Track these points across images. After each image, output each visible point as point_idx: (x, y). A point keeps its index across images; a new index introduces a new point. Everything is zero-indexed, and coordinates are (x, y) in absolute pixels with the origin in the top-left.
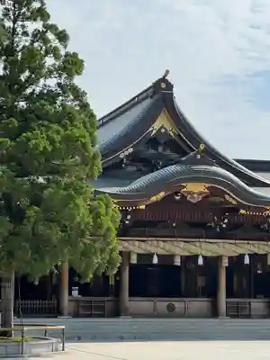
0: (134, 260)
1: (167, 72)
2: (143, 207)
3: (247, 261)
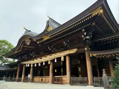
1: (48, 17)
3: (55, 61)
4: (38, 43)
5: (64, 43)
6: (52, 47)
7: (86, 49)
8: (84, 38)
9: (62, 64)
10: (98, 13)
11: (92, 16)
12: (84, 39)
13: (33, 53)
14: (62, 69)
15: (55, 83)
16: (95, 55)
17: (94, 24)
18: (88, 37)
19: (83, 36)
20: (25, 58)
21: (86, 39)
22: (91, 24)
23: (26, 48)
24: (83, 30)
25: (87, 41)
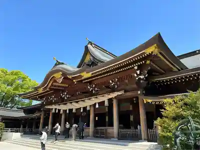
2: (48, 90)
4: (74, 81)
5: (111, 82)
6: (94, 86)
7: (139, 92)
8: (137, 77)
9: (107, 110)
10: (152, 52)
11: (146, 55)
12: (137, 79)
13: (66, 93)
14: (107, 118)
15: (97, 137)
16: (150, 101)
17: (148, 62)
18: (142, 77)
19: (136, 75)
20: (52, 100)
21: (140, 79)
22: (145, 62)
23: (55, 86)
24: (136, 68)
25: (141, 81)
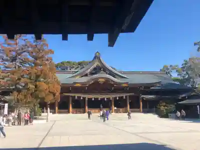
0: (87, 99)
3: (118, 98)
